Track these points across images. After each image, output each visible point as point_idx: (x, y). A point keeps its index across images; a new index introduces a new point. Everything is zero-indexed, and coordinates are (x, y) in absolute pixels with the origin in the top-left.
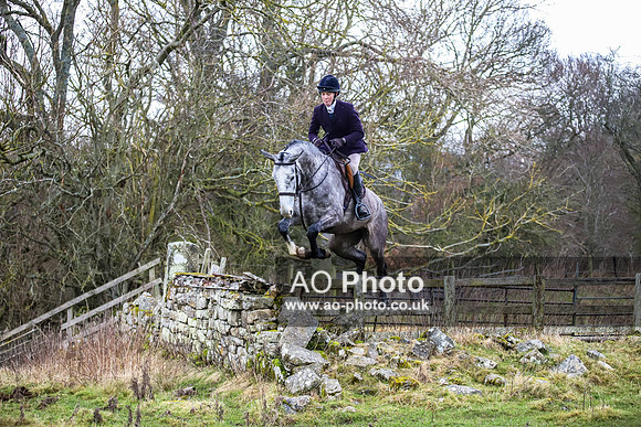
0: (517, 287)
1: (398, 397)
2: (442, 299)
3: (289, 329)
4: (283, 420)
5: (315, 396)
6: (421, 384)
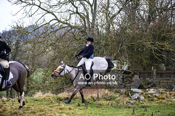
3: (134, 83)
4: (128, 107)
5: (138, 101)
6: (166, 98)
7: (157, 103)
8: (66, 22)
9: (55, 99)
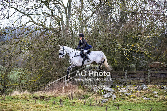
1: (130, 100)
2: (147, 76)
4: (100, 105)
5: (110, 99)
6: (136, 97)
7: (129, 102)
8: (41, 24)
9: (31, 97)
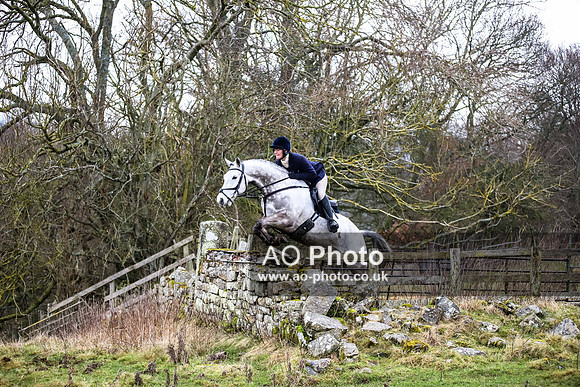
0: (516, 258)
1: (410, 358)
2: (448, 270)
3: (311, 298)
6: (430, 346)
